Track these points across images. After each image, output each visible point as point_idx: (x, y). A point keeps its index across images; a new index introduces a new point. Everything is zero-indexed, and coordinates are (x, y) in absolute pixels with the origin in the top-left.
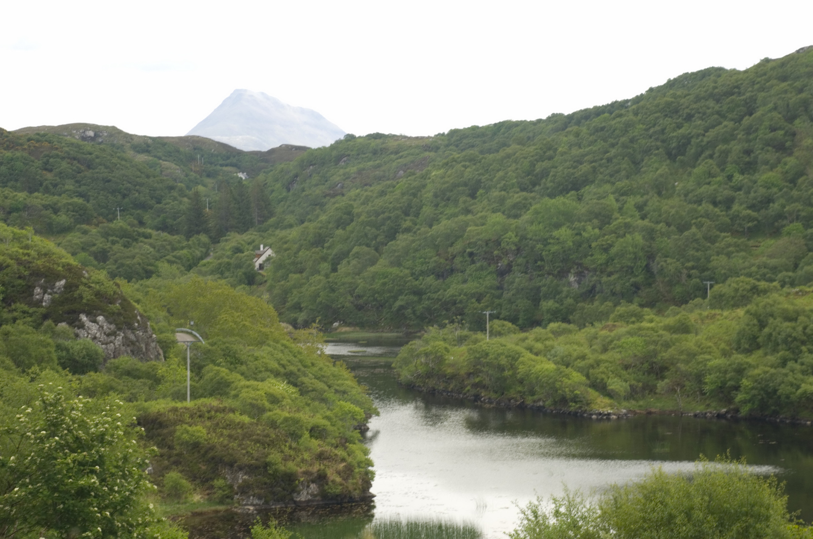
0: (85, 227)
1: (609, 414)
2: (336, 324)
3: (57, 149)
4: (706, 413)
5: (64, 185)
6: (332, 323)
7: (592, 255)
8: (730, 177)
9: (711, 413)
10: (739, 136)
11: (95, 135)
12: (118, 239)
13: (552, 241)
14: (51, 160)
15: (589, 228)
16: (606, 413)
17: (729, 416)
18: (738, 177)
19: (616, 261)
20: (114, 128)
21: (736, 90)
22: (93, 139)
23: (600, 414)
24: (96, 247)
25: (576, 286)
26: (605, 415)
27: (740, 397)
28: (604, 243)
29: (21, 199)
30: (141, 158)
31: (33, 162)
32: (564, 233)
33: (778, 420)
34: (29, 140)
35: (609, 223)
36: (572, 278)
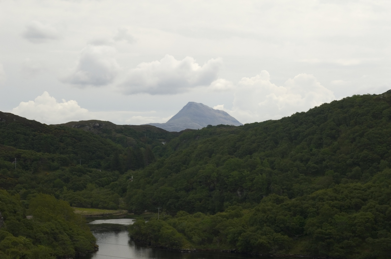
0: (63, 167)
1: (188, 251)
2: (146, 211)
3: (67, 133)
4: (227, 251)
5: (68, 148)
6: (145, 210)
7: (246, 183)
8: (311, 150)
9: (229, 250)
10: (317, 132)
11: (99, 125)
12: (77, 173)
13: (230, 177)
14: (63, 138)
15: (245, 171)
16: (187, 250)
17: (235, 252)
18: (314, 150)
19: (254, 186)
20: (108, 122)
21: (322, 112)
22: (98, 127)
23: (184, 250)
24: (65, 176)
25: (240, 195)
26: (186, 251)
27: (238, 244)
28: (251, 178)
29: (38, 156)
30: (119, 135)
31: (55, 138)
32: (235, 173)
33: (252, 254)
34: (56, 129)
35: (255, 169)
36: (239, 193)
